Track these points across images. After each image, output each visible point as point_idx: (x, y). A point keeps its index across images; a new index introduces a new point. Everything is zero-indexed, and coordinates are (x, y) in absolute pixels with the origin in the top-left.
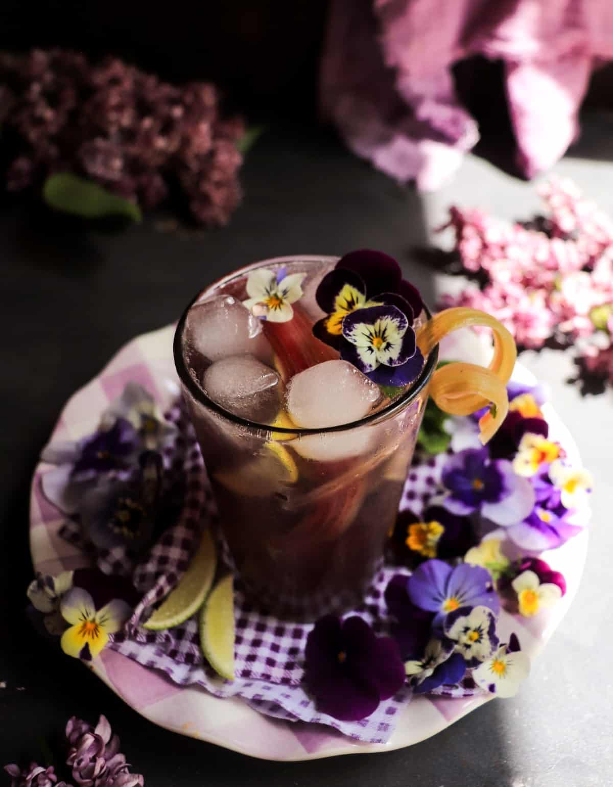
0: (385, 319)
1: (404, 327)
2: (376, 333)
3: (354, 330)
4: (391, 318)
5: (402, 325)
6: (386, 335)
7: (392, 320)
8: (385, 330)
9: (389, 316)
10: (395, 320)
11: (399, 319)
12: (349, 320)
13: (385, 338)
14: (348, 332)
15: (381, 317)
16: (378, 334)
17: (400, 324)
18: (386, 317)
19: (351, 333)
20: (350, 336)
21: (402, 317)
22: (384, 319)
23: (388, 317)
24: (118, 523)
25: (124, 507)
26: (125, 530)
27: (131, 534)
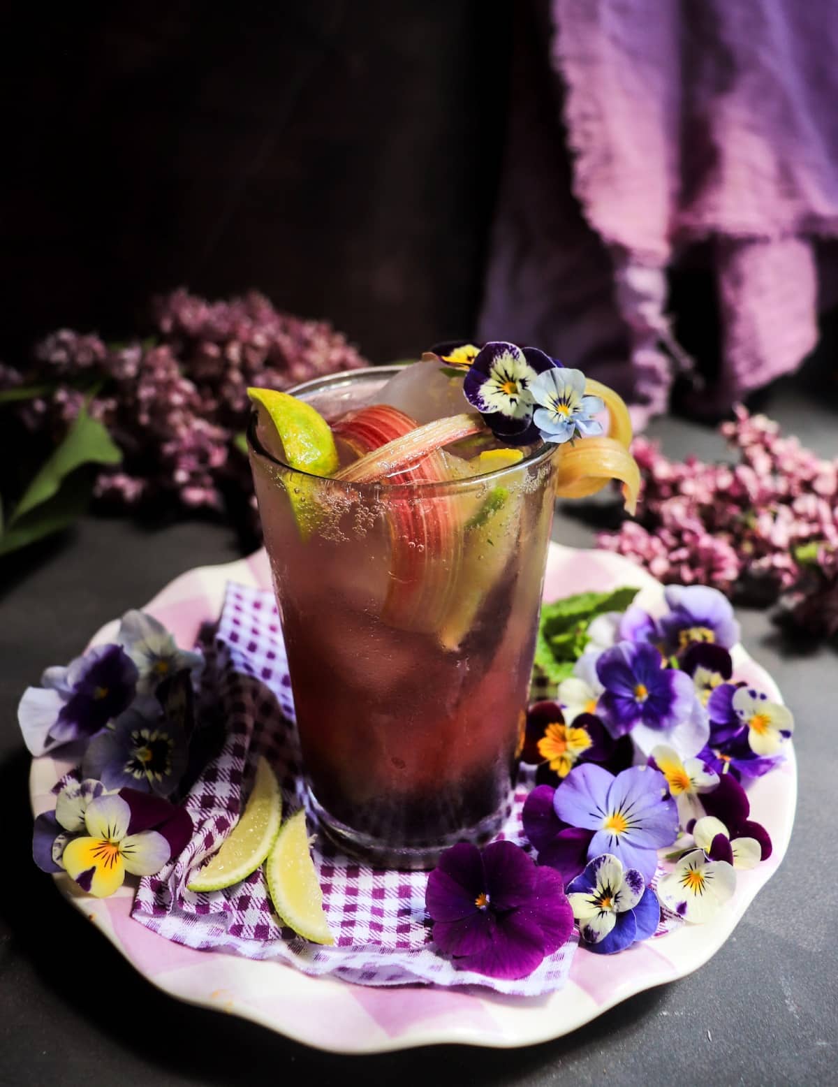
0: (496, 363)
1: (518, 353)
2: (500, 382)
3: (484, 399)
4: (500, 356)
5: (515, 354)
6: (510, 376)
7: (502, 357)
8: (506, 372)
9: (496, 357)
10: (504, 355)
11: (507, 351)
12: (471, 395)
13: (512, 378)
14: (483, 406)
15: (490, 365)
16: (502, 381)
17: (513, 354)
18: (494, 360)
19: (486, 405)
20: (487, 407)
21: (507, 347)
22: (495, 365)
23: (496, 360)
24: (137, 766)
25: (142, 742)
26: (149, 774)
27: (159, 777)
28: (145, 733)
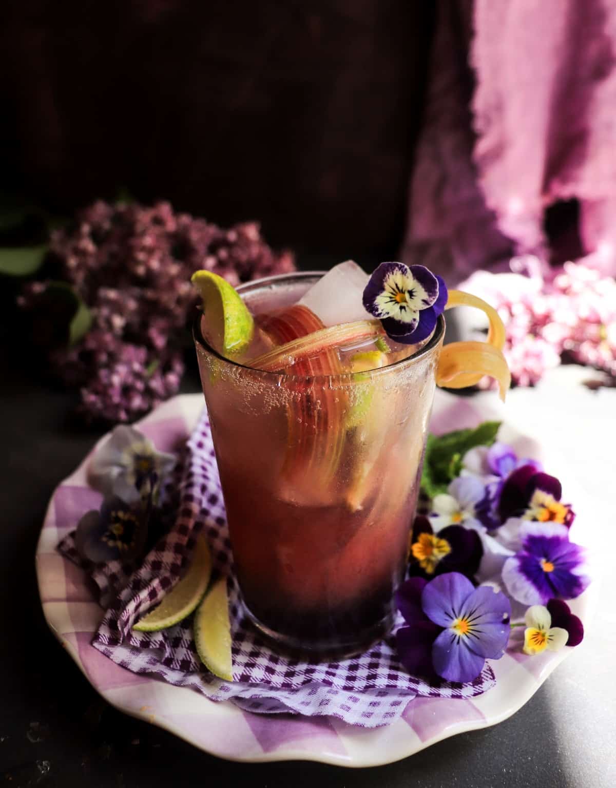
0: (389, 278)
1: (406, 270)
2: (392, 293)
3: (379, 307)
4: (391, 273)
5: (404, 270)
6: (400, 288)
7: (393, 273)
8: (396, 285)
9: (389, 273)
10: (395, 272)
11: (397, 268)
12: (368, 305)
13: (402, 290)
14: (377, 313)
15: (384, 280)
16: (394, 293)
17: (402, 271)
18: (387, 276)
19: (380, 311)
20: (381, 313)
21: (397, 265)
22: (388, 280)
23: (389, 276)
24: (112, 537)
25: (117, 519)
26: (119, 544)
27: (126, 546)
28: (121, 514)
